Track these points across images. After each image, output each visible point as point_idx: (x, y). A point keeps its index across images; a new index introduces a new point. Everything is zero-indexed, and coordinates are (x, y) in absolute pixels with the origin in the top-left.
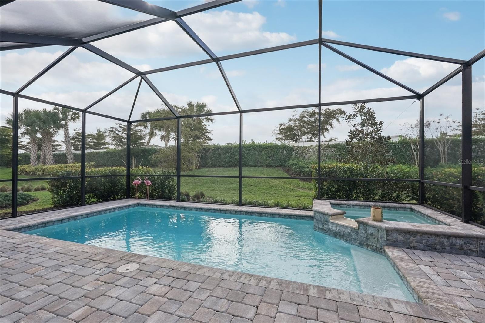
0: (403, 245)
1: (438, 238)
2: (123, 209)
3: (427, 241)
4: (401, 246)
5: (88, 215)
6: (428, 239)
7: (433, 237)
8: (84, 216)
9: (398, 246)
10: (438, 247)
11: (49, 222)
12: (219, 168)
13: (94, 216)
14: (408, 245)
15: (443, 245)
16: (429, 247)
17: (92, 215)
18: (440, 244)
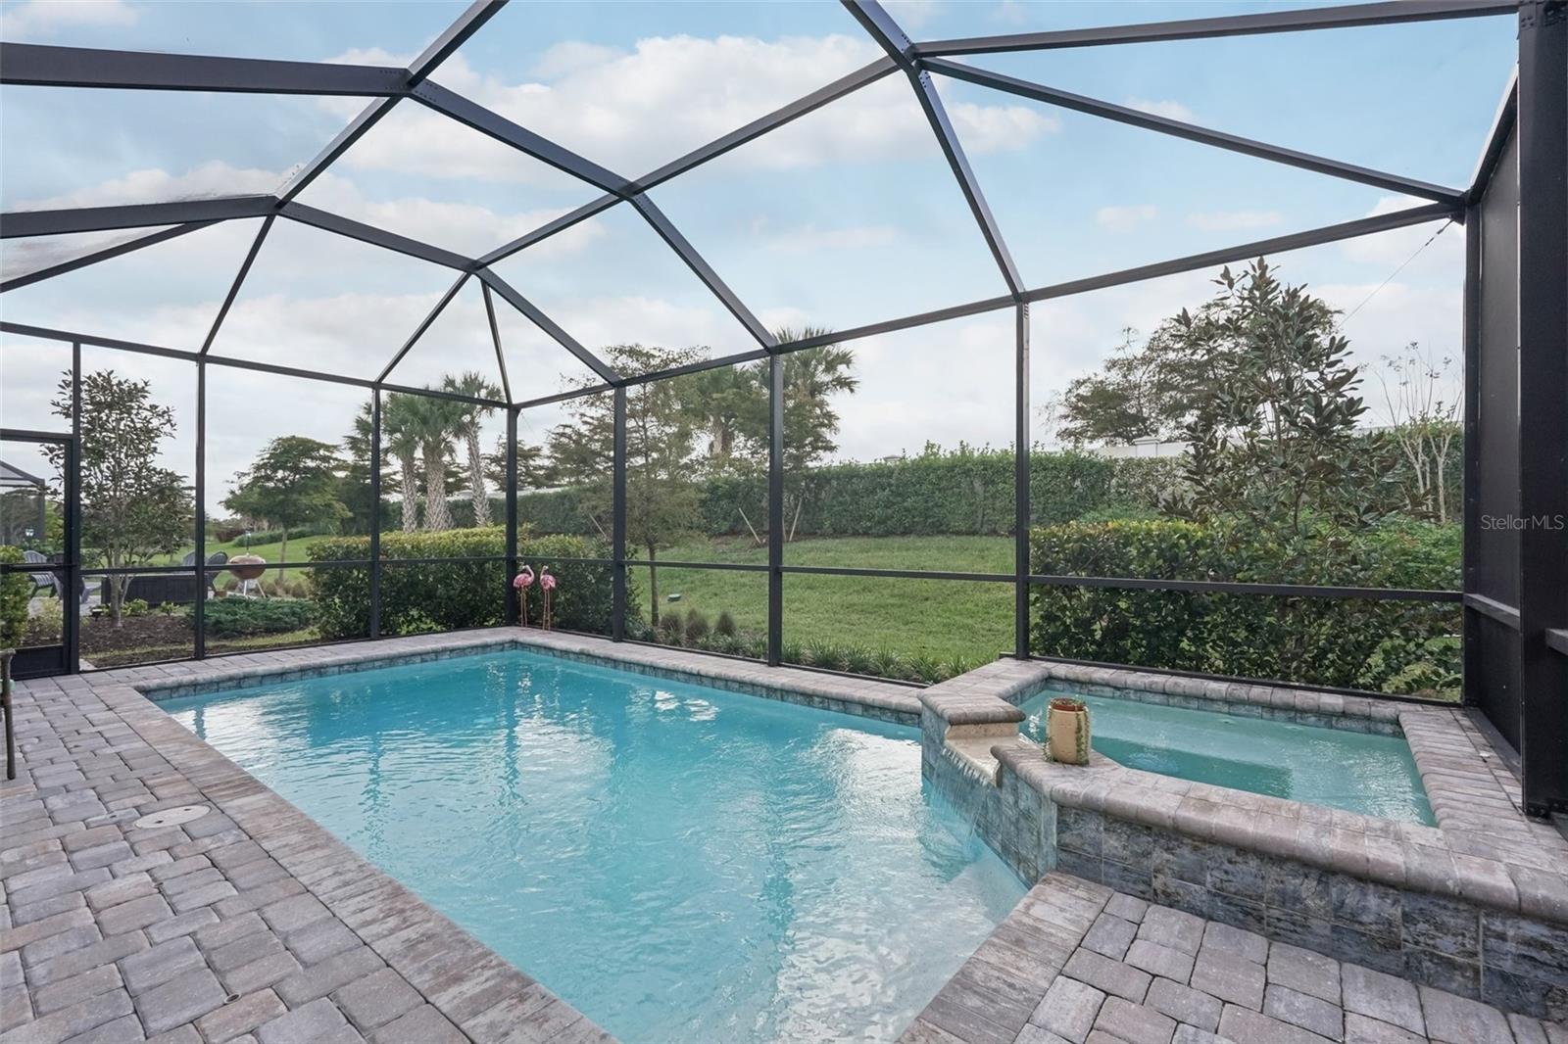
0: (1122, 878)
1: (1273, 872)
2: (466, 655)
3: (1225, 877)
4: (1114, 881)
5: (356, 666)
6: (1227, 866)
7: (1254, 863)
8: (346, 667)
9: (1103, 878)
10: (1276, 913)
11: (246, 677)
12: (852, 540)
13: (374, 668)
14: (1144, 882)
15: (1298, 906)
16: (1232, 908)
17: (370, 665)
18: (1283, 904)
